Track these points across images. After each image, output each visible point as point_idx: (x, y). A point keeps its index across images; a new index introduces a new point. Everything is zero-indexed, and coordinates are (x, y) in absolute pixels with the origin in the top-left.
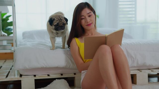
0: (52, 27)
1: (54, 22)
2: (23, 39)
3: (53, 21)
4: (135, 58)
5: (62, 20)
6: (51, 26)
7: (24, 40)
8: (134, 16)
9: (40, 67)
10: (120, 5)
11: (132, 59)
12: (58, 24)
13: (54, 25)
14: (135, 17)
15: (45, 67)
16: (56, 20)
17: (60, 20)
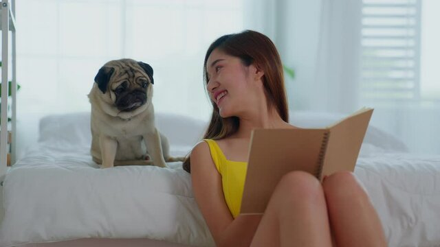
0: (105, 96)
1: (113, 79)
2: (41, 140)
3: (110, 76)
4: (414, 220)
5: (136, 71)
6: (104, 93)
7: (43, 144)
8: (411, 74)
9: (89, 237)
10: (366, 37)
11: (405, 224)
12: (124, 84)
13: (113, 91)
14: (416, 79)
15: (103, 235)
16: (118, 74)
17: (130, 73)
